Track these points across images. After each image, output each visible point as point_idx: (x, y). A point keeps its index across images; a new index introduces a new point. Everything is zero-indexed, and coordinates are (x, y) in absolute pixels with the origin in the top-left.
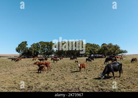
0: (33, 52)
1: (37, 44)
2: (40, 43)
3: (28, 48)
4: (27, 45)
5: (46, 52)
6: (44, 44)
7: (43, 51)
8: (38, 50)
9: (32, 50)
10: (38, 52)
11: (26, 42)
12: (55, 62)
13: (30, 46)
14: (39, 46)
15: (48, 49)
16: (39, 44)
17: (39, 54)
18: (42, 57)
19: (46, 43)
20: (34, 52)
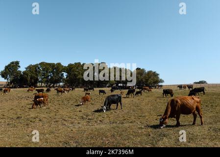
0: (29, 79)
1: (36, 66)
2: (42, 64)
3: (21, 72)
4: (19, 67)
5: (50, 79)
6: (48, 67)
7: (45, 78)
8: (37, 75)
9: (28, 76)
10: (37, 79)
11: (17, 63)
12: (60, 94)
13: (25, 70)
14: (39, 68)
15: (53, 74)
16: (39, 66)
17: (40, 82)
18: (43, 86)
19: (50, 64)
20: (31, 78)
